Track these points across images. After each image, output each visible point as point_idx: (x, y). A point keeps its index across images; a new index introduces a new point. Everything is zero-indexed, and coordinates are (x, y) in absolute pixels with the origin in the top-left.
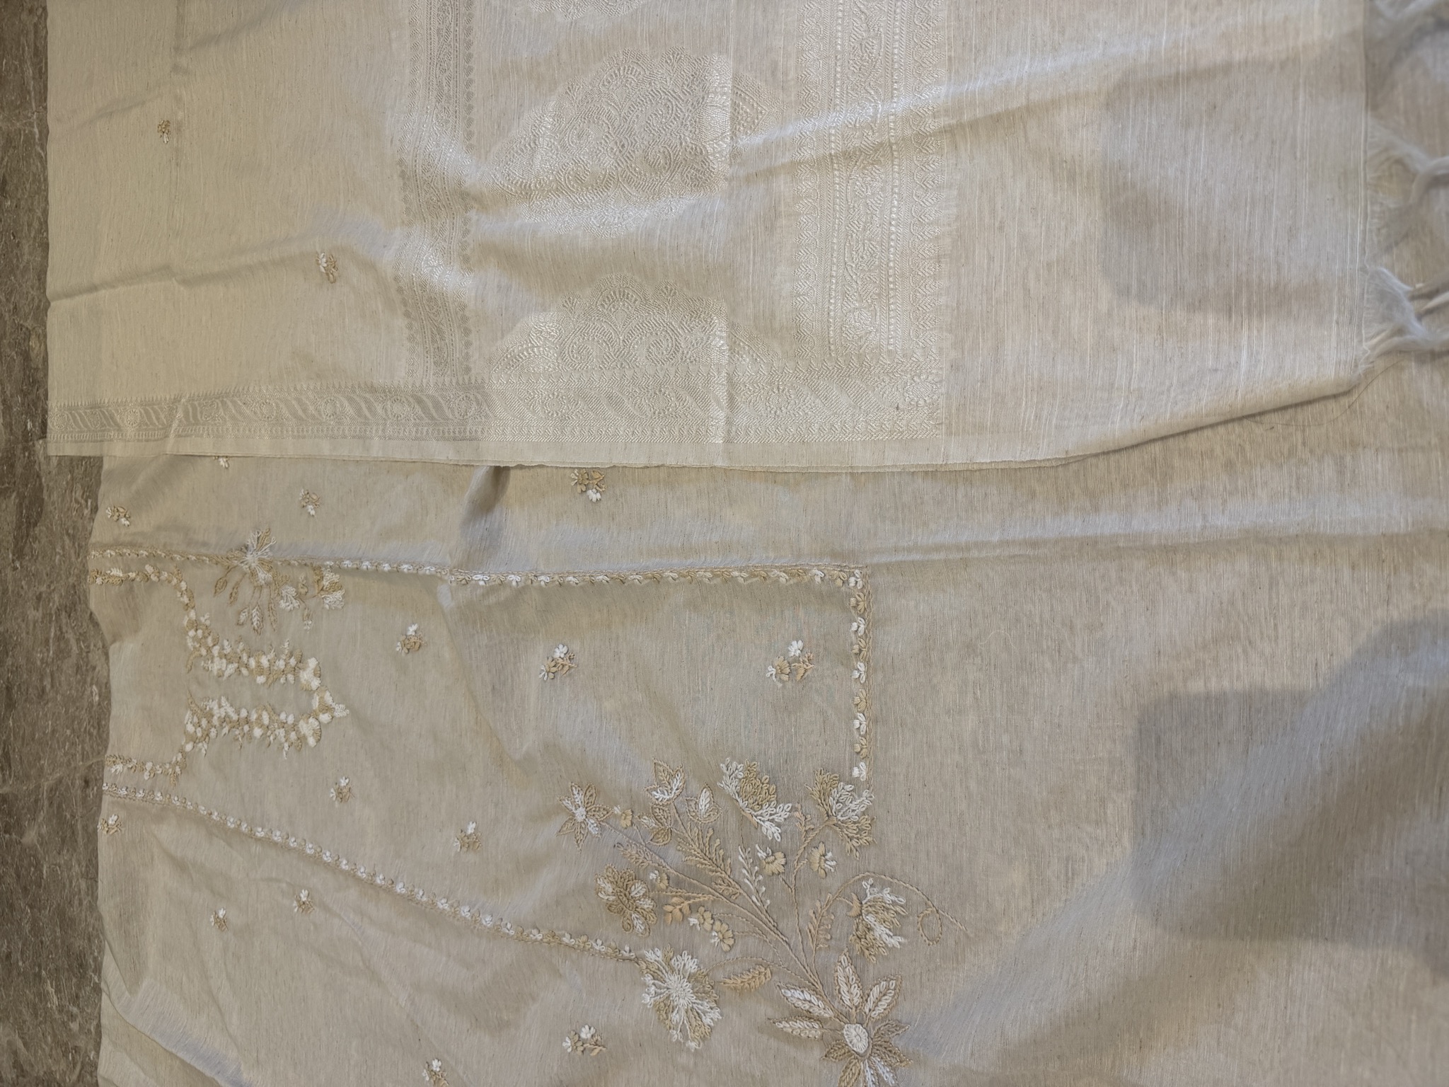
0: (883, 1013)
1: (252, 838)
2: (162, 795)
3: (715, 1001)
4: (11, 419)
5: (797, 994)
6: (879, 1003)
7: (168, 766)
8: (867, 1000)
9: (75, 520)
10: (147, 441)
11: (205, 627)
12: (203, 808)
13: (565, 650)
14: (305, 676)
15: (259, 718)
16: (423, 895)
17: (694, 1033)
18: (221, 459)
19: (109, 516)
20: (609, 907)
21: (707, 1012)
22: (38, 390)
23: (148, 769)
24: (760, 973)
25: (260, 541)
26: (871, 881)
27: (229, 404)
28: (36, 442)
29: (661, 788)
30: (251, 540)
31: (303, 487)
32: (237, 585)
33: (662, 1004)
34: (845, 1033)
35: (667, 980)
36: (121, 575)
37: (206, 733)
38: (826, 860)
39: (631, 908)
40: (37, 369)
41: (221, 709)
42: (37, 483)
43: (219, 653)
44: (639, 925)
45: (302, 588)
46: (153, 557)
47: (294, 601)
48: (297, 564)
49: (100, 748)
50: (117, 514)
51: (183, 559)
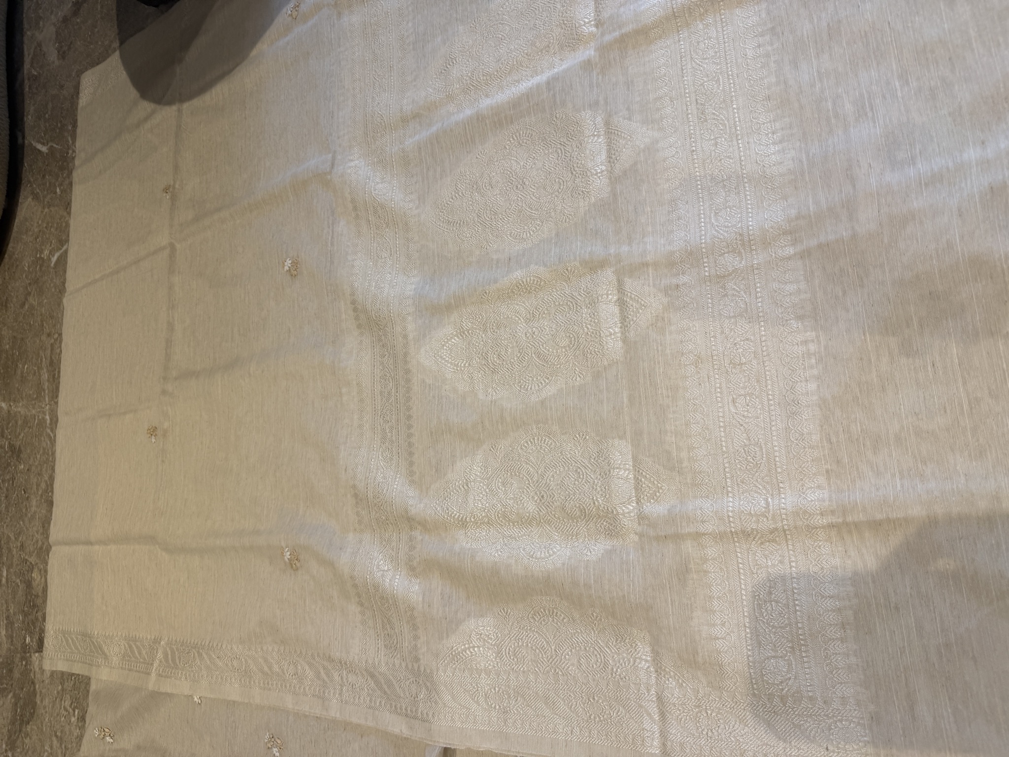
4: (12, 632)
9: (64, 724)
10: (130, 670)
22: (37, 612)
27: (205, 656)
28: (32, 654)
31: (269, 732)
40: (37, 596)
42: (32, 688)
50: (103, 733)
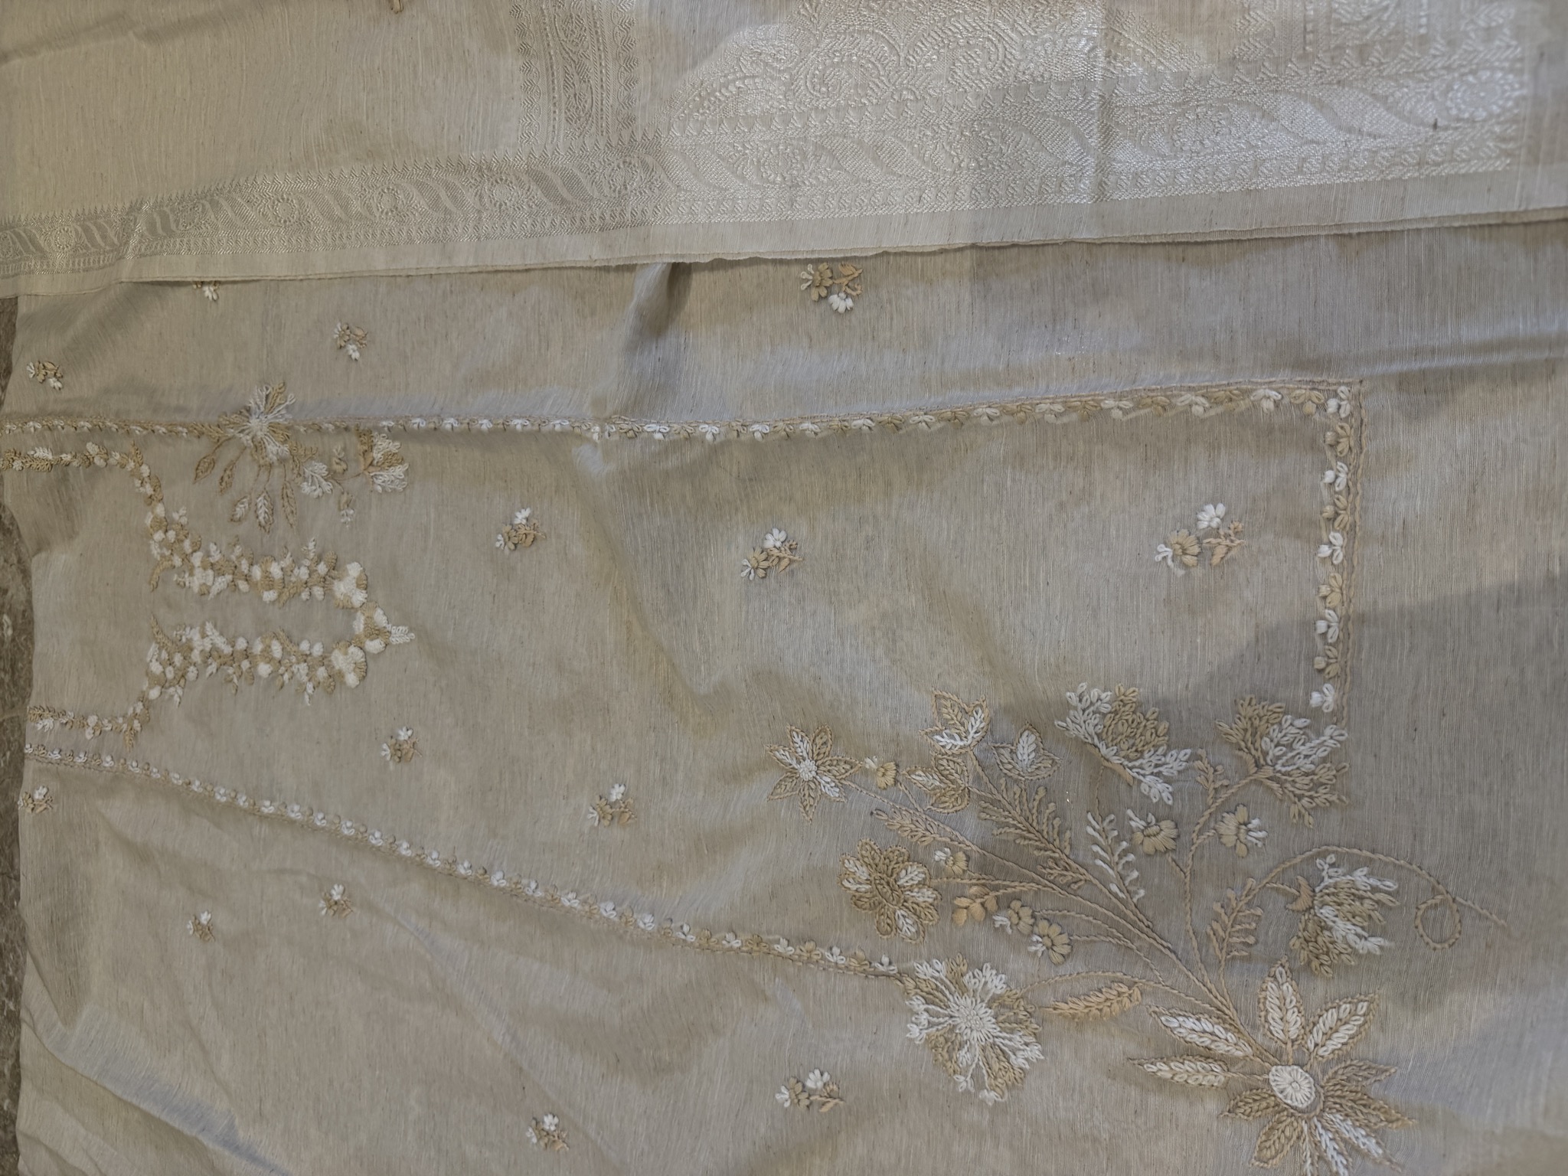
0: (1340, 1049)
1: (254, 814)
2: (112, 760)
3: (1035, 1034)
5: (1190, 1023)
6: (1335, 1035)
7: (121, 720)
8: (1311, 1032)
11: (180, 527)
12: (177, 776)
13: (782, 536)
14: (342, 589)
15: (267, 649)
16: (536, 888)
17: (995, 1078)
18: (206, 288)
19: (31, 376)
20: (856, 900)
21: (1020, 1050)
23: (92, 725)
24: (1119, 994)
25: (270, 400)
26: (1331, 859)
27: (224, 204)
29: (947, 731)
30: (256, 400)
31: (340, 321)
32: (232, 465)
33: (942, 1039)
34: (1271, 1078)
35: (951, 1004)
36: (50, 457)
37: (180, 674)
38: (1250, 830)
39: (894, 903)
41: (204, 639)
43: (202, 562)
44: (908, 926)
45: (337, 464)
46: (99, 432)
47: (324, 483)
48: (331, 427)
49: (15, 699)
50: (43, 372)
51: (145, 432)
